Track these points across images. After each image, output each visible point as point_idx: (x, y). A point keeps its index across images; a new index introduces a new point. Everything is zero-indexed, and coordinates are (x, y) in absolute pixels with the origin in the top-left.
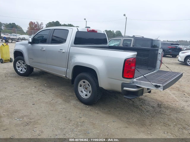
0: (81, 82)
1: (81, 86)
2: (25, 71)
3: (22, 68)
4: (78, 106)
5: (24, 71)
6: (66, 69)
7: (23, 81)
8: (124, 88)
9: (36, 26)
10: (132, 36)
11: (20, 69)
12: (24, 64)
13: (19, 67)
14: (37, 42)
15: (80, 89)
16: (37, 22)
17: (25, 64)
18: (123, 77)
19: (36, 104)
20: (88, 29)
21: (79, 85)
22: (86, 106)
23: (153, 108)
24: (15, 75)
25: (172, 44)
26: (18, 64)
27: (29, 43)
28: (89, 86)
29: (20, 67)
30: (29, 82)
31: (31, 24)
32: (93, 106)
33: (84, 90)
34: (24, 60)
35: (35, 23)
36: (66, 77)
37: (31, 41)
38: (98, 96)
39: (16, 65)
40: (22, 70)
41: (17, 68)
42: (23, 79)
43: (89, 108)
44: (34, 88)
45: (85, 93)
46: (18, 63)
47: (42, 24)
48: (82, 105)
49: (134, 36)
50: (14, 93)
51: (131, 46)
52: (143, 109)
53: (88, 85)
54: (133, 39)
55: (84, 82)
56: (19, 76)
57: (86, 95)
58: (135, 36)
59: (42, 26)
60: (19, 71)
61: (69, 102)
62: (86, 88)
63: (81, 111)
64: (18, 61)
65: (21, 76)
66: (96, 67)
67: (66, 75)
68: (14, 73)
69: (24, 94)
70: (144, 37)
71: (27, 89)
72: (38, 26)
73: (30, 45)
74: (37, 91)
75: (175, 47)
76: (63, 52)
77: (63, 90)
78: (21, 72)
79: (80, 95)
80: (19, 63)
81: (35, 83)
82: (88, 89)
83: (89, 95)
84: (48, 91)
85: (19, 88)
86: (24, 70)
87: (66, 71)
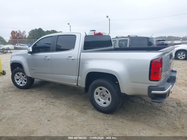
0: (97, 90)
1: (97, 94)
2: (26, 83)
3: (21, 81)
4: (98, 116)
5: (24, 84)
6: (77, 77)
7: (25, 94)
8: (152, 92)
9: (18, 34)
10: (127, 36)
11: (20, 81)
12: (23, 76)
13: (18, 80)
14: (37, 51)
15: (96, 97)
16: (19, 31)
17: (25, 76)
18: (150, 79)
19: (52, 120)
20: (94, 32)
21: (95, 93)
22: (106, 115)
23: (174, 108)
24: (14, 89)
25: (159, 41)
26: (16, 77)
27: (30, 53)
28: (108, 93)
29: (20, 80)
30: (33, 94)
31: (13, 33)
32: (113, 114)
33: (102, 98)
34: (23, 72)
35: (17, 32)
36: (77, 85)
37: (31, 50)
38: (119, 102)
39: (15, 78)
40: (21, 83)
41: (16, 81)
42: (24, 93)
43: (110, 117)
44: (41, 101)
45: (102, 101)
46: (16, 75)
47: (24, 32)
48: (101, 115)
49: (129, 36)
50: (22, 110)
51: (128, 46)
52: (165, 110)
53: (106, 91)
54: (128, 39)
55: (101, 89)
56: (19, 89)
57: (105, 103)
58: (131, 36)
59: (25, 34)
60: (18, 84)
61: (85, 113)
62: (103, 96)
63: (104, 121)
64: (17, 73)
65: (20, 90)
66: (115, 72)
67: (77, 84)
68: (12, 87)
69: (34, 109)
70: (138, 36)
71: (34, 103)
72: (21, 35)
73: (30, 54)
74: (46, 105)
75: (162, 43)
76: (72, 59)
77: (73, 99)
78: (21, 85)
79: (97, 103)
80: (18, 75)
81: (40, 95)
82: (106, 96)
83: (108, 103)
84: (58, 102)
85: (25, 104)
86: (24, 82)
87: (77, 79)
